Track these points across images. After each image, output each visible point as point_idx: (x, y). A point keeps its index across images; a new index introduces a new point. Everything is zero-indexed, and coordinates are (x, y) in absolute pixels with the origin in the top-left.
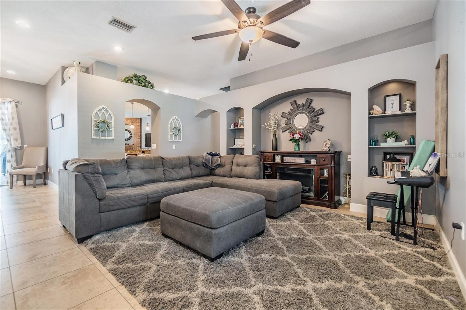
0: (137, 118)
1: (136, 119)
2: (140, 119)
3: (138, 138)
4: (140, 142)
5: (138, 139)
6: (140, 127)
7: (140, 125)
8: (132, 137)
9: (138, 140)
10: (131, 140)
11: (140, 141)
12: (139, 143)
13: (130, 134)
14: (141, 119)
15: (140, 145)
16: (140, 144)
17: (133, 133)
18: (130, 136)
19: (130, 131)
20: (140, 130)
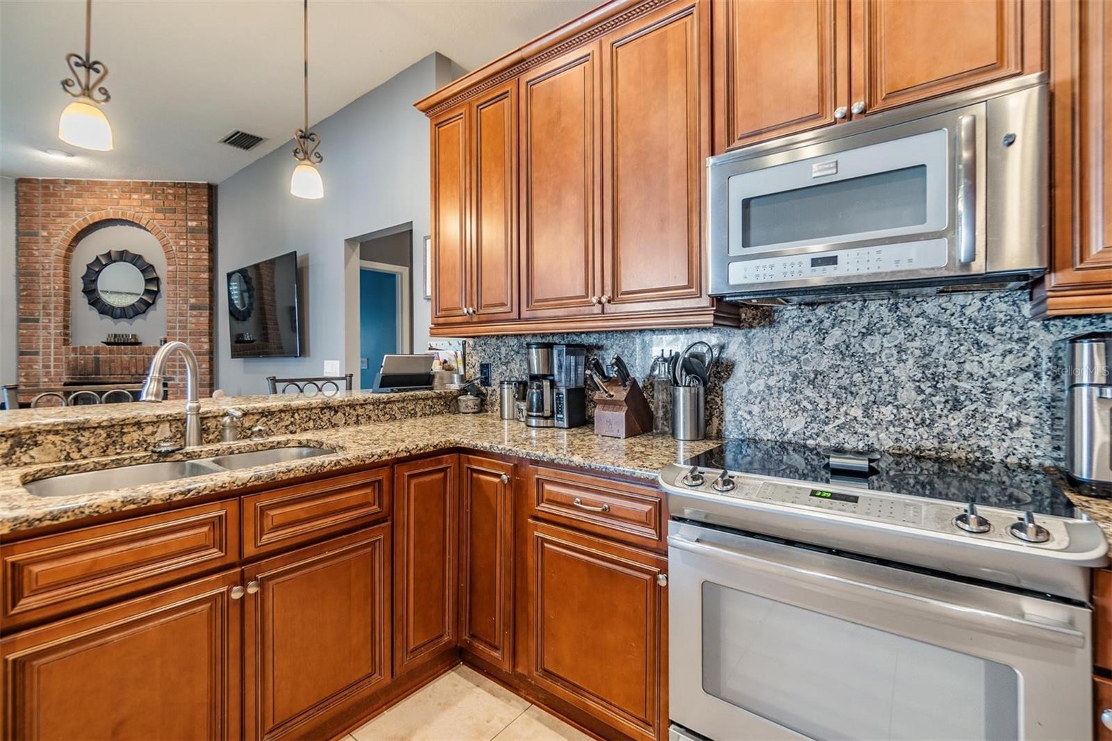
0: (185, 186)
1: (182, 191)
2: (205, 191)
3: (192, 301)
4: (205, 327)
5: (193, 307)
6: (206, 236)
7: (206, 224)
8: (162, 302)
9: (195, 313)
10: (151, 313)
11: (204, 320)
12: (201, 334)
13: (148, 281)
14: (212, 190)
15: (206, 347)
16: (205, 339)
17: (162, 271)
18: (147, 292)
19: (149, 260)
20: (206, 256)
